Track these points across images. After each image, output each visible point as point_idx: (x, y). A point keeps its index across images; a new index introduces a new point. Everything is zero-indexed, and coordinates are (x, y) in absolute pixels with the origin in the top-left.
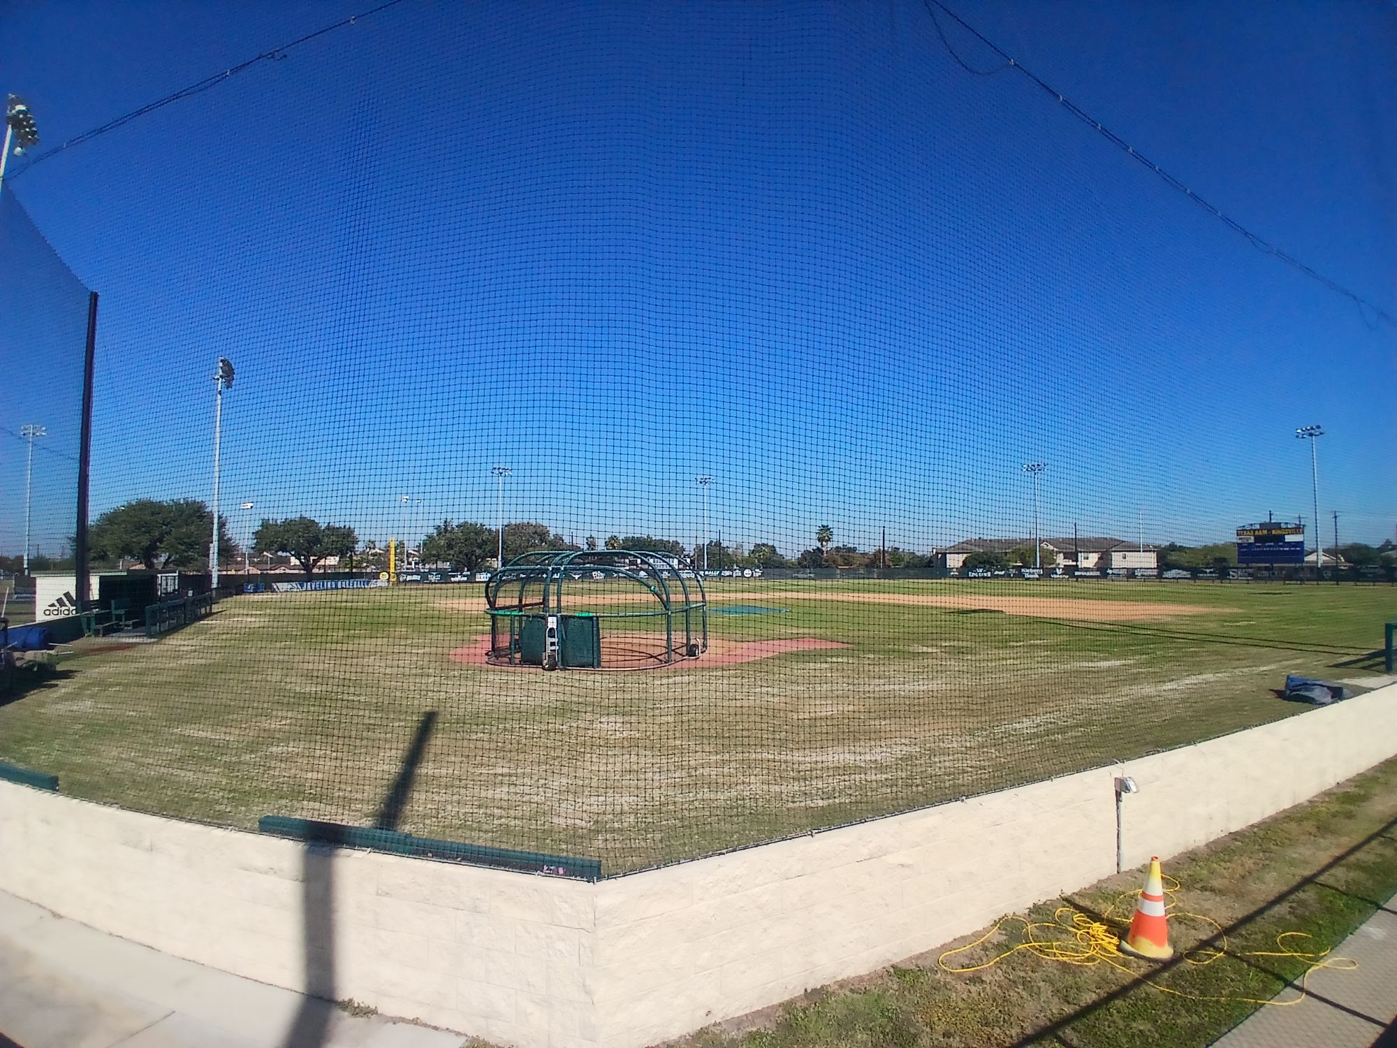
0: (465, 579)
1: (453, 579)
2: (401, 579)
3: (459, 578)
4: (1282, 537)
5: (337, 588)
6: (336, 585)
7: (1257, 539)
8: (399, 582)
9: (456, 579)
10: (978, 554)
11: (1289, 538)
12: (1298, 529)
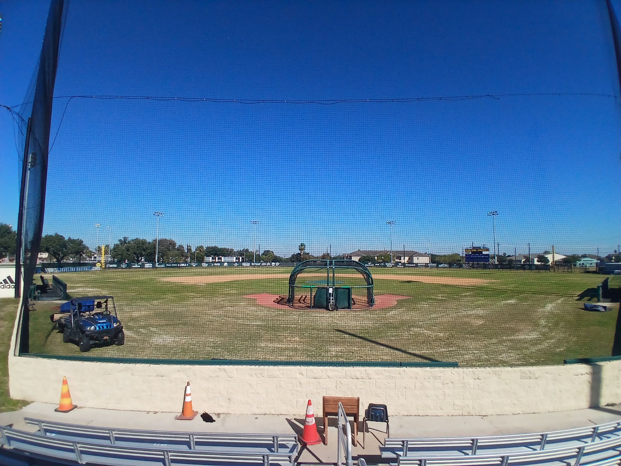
0: (139, 266)
1: (133, 267)
2: (107, 266)
3: (136, 266)
4: (481, 252)
5: (76, 271)
6: (76, 270)
7: (472, 252)
8: (106, 268)
9: (135, 267)
10: (364, 257)
11: (484, 253)
12: (487, 250)
